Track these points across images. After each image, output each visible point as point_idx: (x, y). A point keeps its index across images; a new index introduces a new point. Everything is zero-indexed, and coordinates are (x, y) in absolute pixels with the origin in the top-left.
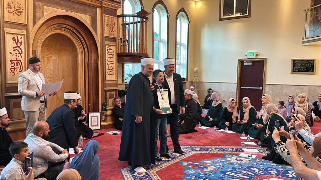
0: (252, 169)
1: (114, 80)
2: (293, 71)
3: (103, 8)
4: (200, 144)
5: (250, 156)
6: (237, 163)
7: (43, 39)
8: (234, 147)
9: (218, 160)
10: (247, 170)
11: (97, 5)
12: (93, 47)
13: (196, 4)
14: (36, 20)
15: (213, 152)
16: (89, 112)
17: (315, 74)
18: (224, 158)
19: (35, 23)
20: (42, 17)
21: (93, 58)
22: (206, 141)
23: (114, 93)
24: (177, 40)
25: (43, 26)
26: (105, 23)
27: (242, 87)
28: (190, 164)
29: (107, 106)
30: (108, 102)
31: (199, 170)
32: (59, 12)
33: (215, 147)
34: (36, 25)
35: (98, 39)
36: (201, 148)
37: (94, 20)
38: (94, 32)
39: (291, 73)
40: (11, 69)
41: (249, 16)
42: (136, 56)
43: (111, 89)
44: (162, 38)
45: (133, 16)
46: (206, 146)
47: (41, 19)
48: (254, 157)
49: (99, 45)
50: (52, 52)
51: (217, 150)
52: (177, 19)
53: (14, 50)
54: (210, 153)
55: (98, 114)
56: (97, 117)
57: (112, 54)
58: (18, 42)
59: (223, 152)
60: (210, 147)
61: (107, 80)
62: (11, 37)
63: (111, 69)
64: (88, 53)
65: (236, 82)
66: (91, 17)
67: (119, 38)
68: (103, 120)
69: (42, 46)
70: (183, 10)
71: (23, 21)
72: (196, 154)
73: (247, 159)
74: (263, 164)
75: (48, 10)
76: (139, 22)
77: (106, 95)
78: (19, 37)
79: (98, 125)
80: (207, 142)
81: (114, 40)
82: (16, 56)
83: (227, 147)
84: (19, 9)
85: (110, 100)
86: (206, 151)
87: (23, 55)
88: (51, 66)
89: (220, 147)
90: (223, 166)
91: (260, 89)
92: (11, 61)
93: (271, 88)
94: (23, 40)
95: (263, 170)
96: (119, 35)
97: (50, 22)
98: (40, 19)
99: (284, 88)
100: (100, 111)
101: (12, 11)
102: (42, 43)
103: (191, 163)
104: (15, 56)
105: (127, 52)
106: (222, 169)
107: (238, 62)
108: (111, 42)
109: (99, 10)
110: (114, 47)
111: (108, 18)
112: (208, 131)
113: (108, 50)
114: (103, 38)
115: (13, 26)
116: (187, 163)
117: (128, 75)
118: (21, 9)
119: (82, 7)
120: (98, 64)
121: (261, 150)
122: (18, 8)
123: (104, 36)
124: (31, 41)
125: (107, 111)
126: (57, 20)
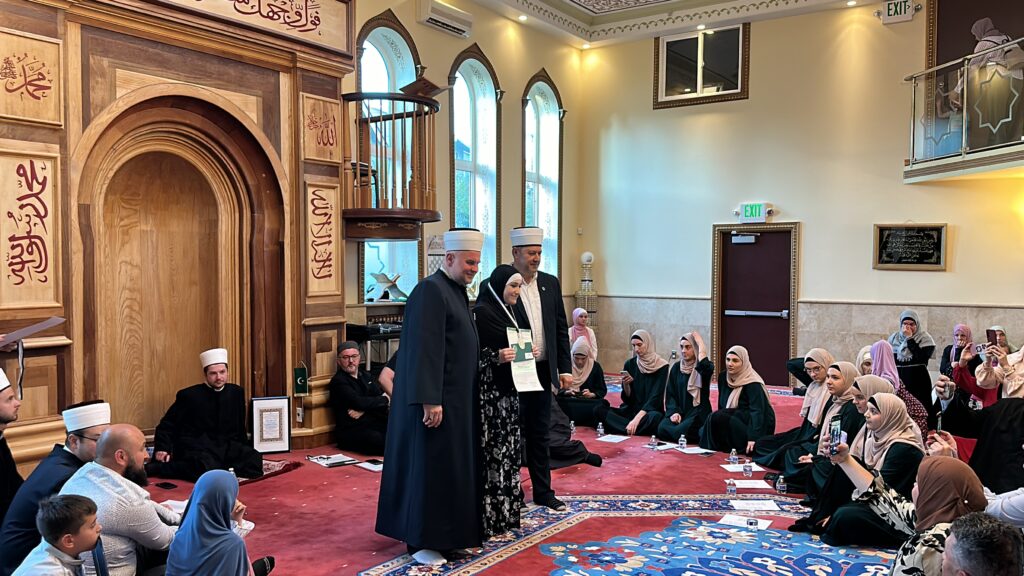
0: (757, 560)
1: (332, 293)
2: (880, 260)
3: (299, 73)
4: (603, 489)
5: (751, 524)
6: (713, 544)
7: (111, 169)
8: (706, 496)
9: (657, 535)
10: (744, 563)
11: (280, 66)
12: (266, 195)
13: (581, 59)
14: (92, 112)
15: (640, 514)
16: (253, 396)
17: (944, 270)
18: (674, 530)
19: (86, 121)
20: (110, 102)
21: (267, 225)
22: (620, 481)
23: (332, 333)
24: (527, 170)
25: (110, 132)
26: (306, 117)
27: (727, 312)
28: (573, 552)
29: (310, 375)
30: (315, 365)
31: (598, 568)
32: (162, 86)
33: (649, 497)
34: (90, 126)
35: (283, 167)
36: (604, 503)
37: (270, 111)
38: (271, 147)
39: (874, 268)
40: (11, 264)
41: (744, 95)
42: (401, 220)
43: (324, 322)
44: (481, 161)
45: (393, 97)
46: (620, 497)
47: (106, 110)
48: (763, 525)
49: (285, 185)
50: (138, 208)
51: (654, 506)
52: (524, 102)
53: (22, 207)
54: (634, 514)
55: (283, 403)
56: (280, 410)
57: (326, 214)
58: (35, 182)
59: (671, 513)
60: (633, 497)
61: (310, 294)
62: (14, 165)
63: (325, 261)
64: (252, 212)
65: (710, 297)
66: (260, 99)
67: (348, 165)
68: (299, 419)
69: (107, 190)
70: (542, 76)
71: (49, 116)
72: (591, 519)
73: (743, 533)
74: (791, 545)
75: (127, 81)
76: (409, 115)
77: (308, 343)
78: (38, 164)
79: (280, 438)
80: (621, 484)
81: (333, 170)
82: (28, 223)
83: (685, 497)
84: (39, 79)
85: (319, 355)
86: (621, 510)
87: (48, 220)
88: (135, 251)
89: (663, 496)
90: (673, 555)
91: (780, 318)
92: (12, 239)
93: (816, 313)
94: (49, 173)
95: (791, 563)
96: (348, 155)
97: (134, 116)
98: (102, 109)
99: (854, 314)
100: (289, 392)
101: (15, 87)
102: (107, 182)
103: (575, 546)
104: (23, 225)
105: (374, 206)
106: (667, 563)
107: (714, 234)
108: (325, 178)
109: (285, 81)
110: (332, 193)
111: (314, 104)
112: (626, 449)
113: (315, 202)
114: (299, 165)
115: (20, 131)
116: (564, 549)
117: (376, 277)
118: (44, 79)
119: (232, 71)
120: (281, 246)
121: (785, 503)
122: (36, 77)
123: (303, 159)
124: (75, 177)
125: (310, 391)
126: (155, 111)
